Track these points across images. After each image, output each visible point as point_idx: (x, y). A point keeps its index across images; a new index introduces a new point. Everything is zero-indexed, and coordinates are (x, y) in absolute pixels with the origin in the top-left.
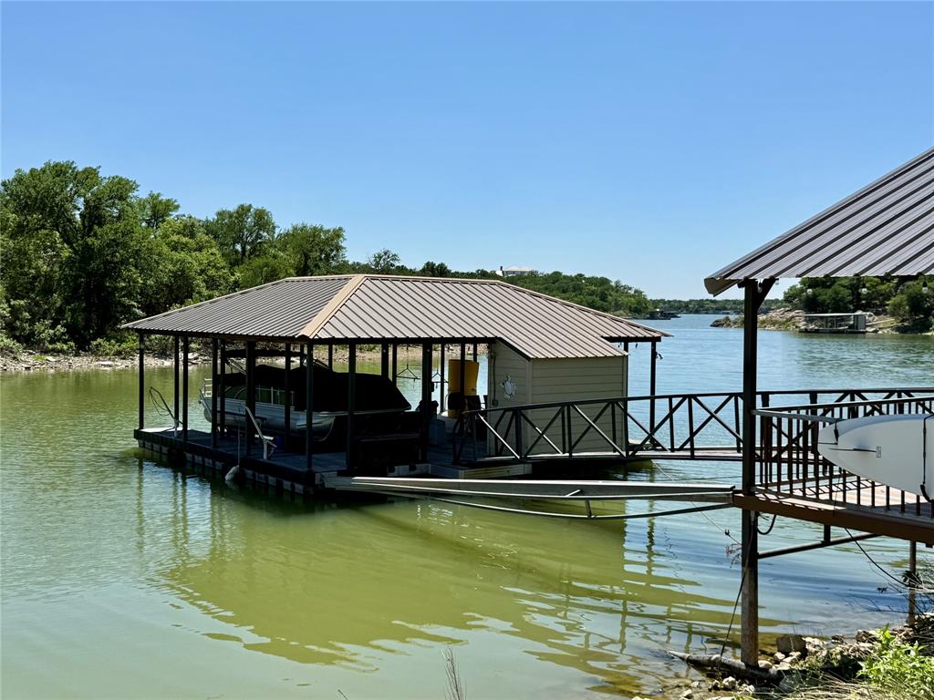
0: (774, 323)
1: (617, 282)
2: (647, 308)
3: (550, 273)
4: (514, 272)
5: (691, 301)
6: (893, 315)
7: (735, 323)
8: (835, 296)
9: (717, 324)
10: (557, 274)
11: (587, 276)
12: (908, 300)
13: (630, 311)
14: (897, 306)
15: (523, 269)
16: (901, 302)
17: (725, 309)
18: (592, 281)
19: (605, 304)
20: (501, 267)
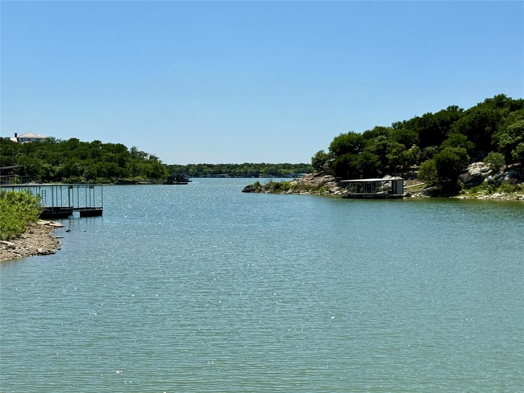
0: (307, 189)
1: (133, 149)
2: (163, 173)
3: (67, 139)
4: (29, 139)
5: (190, 166)
6: (422, 178)
7: (267, 188)
8: (365, 161)
9: (248, 190)
10: (74, 141)
11: (103, 143)
12: (437, 165)
13: (148, 176)
14: (428, 171)
15: (39, 136)
16: (431, 166)
17: (221, 172)
18: (109, 147)
19: (124, 169)
20: (16, 135)
